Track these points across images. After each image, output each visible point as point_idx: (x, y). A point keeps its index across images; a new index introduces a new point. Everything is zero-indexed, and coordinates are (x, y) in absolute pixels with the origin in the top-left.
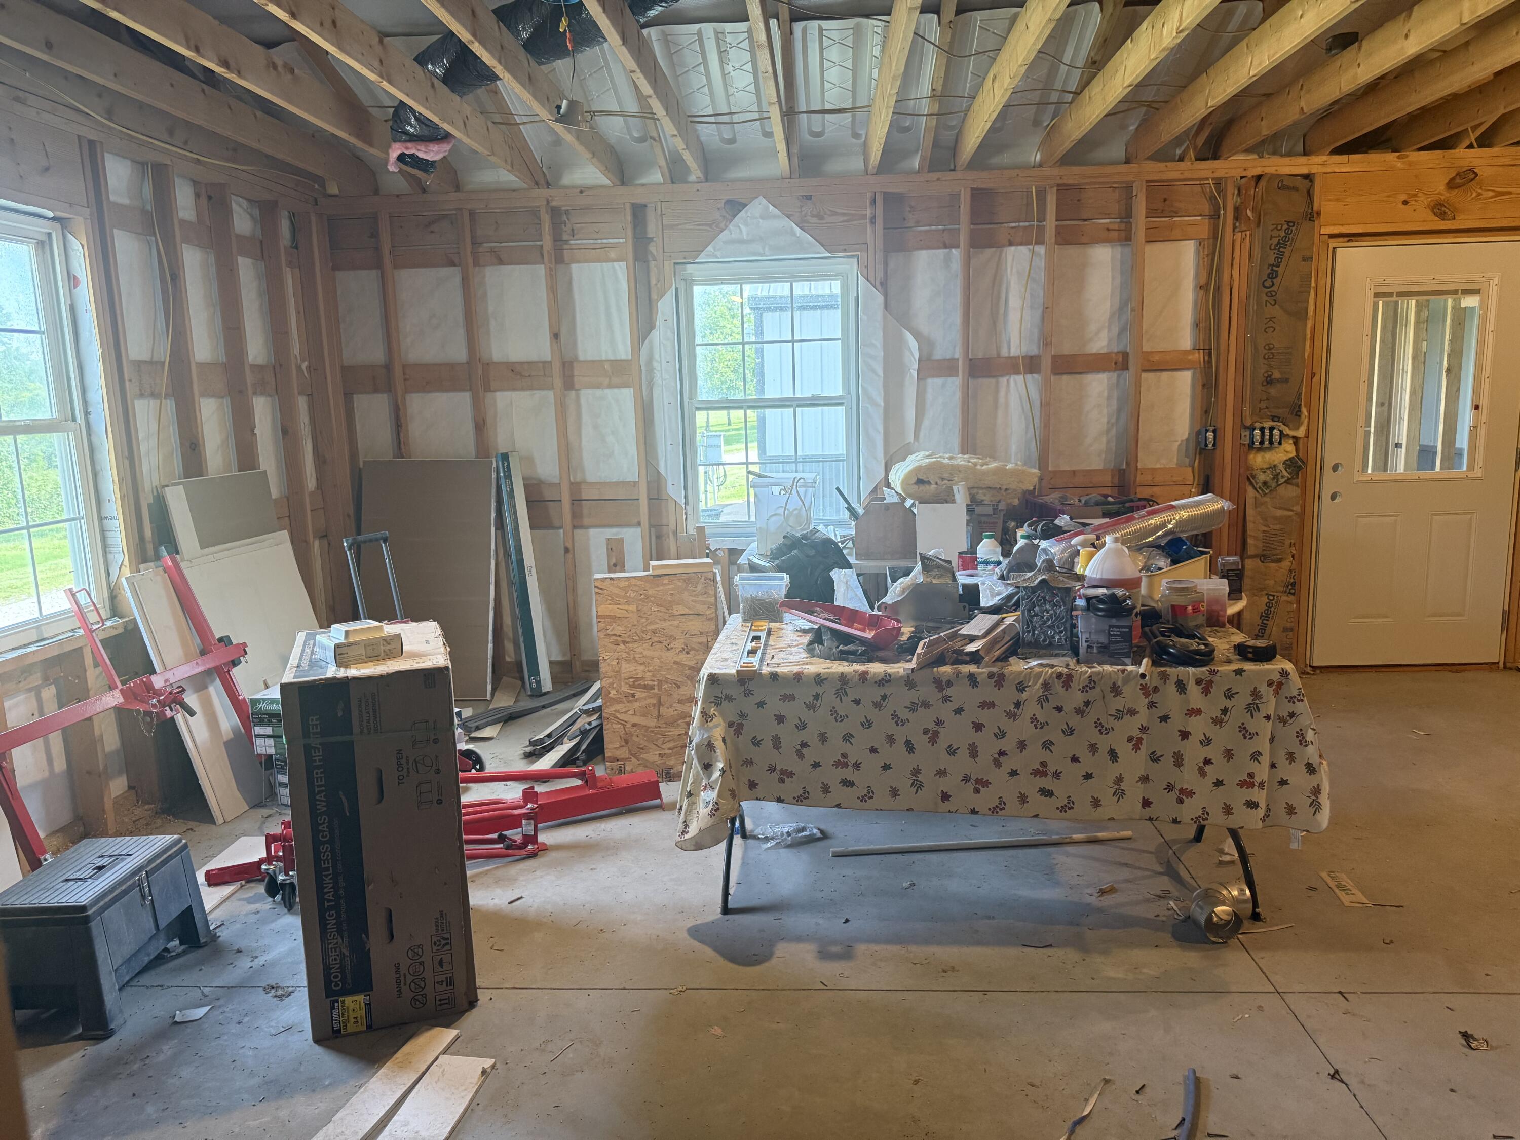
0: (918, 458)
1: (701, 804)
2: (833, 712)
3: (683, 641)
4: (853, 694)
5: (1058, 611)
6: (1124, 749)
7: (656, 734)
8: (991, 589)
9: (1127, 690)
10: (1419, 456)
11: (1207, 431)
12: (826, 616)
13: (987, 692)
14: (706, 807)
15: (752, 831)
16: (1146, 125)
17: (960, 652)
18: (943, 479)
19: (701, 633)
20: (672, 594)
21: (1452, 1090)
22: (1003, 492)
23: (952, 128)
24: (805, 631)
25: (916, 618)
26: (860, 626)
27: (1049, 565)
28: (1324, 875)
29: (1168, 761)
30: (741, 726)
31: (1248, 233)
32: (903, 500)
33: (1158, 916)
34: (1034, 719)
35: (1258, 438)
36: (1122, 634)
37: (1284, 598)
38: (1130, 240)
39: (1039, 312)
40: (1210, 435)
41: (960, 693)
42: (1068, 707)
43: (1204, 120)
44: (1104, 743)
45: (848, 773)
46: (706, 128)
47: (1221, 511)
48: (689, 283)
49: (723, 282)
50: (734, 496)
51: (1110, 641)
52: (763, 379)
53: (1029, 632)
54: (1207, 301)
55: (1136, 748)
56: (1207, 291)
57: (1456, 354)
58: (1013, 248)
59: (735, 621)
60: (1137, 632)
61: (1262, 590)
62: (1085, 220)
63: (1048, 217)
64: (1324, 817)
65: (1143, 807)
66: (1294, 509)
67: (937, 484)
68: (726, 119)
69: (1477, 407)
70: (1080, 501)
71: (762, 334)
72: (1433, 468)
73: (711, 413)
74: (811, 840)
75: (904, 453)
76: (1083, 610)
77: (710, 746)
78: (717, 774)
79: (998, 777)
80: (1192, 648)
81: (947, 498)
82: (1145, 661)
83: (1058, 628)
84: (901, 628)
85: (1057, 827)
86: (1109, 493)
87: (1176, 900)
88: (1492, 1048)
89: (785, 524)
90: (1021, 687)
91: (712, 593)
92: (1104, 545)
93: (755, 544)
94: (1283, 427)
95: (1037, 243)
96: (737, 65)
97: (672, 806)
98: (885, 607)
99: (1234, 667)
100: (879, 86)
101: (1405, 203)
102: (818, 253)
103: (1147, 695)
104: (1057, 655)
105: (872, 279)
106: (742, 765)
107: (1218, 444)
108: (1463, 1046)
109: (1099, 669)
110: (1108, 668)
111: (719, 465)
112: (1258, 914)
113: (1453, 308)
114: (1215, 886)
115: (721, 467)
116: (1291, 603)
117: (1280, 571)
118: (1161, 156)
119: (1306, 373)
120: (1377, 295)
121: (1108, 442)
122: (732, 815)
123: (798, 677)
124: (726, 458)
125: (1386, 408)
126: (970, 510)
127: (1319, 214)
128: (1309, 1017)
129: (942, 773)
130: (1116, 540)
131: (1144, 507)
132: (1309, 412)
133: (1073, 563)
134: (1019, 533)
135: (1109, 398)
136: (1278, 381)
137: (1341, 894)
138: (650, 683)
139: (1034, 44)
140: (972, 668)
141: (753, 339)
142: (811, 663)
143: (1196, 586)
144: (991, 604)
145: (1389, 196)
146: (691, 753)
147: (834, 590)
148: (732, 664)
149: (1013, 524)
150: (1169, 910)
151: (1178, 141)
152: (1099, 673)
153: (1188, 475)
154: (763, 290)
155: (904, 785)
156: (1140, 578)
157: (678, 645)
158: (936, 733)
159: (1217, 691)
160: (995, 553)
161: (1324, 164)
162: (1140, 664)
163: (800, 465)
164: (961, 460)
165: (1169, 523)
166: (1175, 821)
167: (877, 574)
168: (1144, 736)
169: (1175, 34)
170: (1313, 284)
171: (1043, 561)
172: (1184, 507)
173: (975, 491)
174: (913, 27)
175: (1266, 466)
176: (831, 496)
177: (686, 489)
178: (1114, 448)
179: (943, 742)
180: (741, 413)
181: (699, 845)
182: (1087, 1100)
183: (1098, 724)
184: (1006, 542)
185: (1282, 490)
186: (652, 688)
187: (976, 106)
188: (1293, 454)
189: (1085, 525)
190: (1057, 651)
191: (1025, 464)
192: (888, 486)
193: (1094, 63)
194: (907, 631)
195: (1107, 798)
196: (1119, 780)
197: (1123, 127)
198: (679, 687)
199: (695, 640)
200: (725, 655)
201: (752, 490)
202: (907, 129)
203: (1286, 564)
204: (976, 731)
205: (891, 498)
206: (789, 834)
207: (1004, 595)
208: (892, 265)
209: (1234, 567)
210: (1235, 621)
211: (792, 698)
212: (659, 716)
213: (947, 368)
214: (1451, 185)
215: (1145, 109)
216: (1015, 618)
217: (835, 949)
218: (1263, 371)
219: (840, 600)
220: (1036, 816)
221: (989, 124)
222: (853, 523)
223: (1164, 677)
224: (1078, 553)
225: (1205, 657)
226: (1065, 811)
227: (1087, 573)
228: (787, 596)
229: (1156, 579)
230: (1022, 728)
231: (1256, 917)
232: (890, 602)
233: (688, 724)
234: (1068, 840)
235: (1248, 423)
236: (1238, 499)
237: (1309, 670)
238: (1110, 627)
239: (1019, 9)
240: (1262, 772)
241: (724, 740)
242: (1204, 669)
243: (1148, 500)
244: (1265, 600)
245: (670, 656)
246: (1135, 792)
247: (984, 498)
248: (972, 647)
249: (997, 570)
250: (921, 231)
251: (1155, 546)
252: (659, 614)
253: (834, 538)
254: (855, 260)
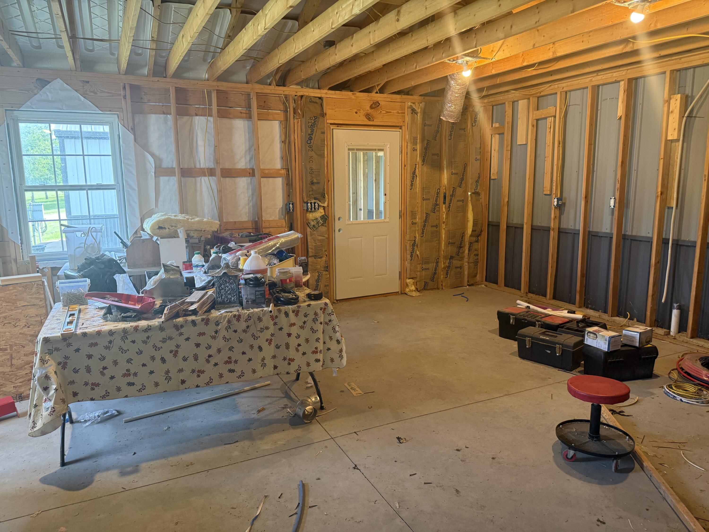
0: (158, 216)
1: (44, 410)
2: (120, 348)
3: (25, 321)
4: (130, 338)
5: (232, 286)
6: (265, 345)
7: (10, 375)
8: (200, 278)
9: (264, 319)
10: (368, 214)
11: (290, 204)
12: (113, 299)
13: (201, 328)
14: (47, 411)
15: (77, 419)
16: (254, 68)
17: (187, 310)
18: (172, 226)
19: (37, 315)
20: (16, 295)
21: (396, 461)
22: (203, 232)
23: (163, 57)
24: (102, 308)
25: (162, 296)
26: (132, 303)
27: (227, 266)
28: (346, 385)
29: (283, 347)
30: (65, 363)
31: (300, 120)
32: (152, 237)
33: (283, 417)
34: (224, 338)
35: (310, 207)
36: (261, 294)
37: (324, 273)
38: (251, 118)
39: (212, 148)
40: (291, 206)
41: (187, 331)
42: (240, 330)
43: (278, 68)
44: (256, 344)
45: (131, 379)
46: (22, 39)
47: (297, 238)
48: (16, 121)
49: (38, 122)
50: (52, 237)
51: (256, 298)
52: (67, 175)
53: (219, 297)
54: (286, 148)
55: (270, 344)
56: (285, 144)
57: (377, 174)
58: (198, 117)
59: (58, 306)
60: (267, 293)
61: (316, 270)
62: (231, 107)
63: (213, 104)
64: (344, 361)
65: (274, 369)
66: (325, 236)
67: (169, 229)
68: (34, 35)
69: (385, 195)
70: (239, 235)
71: (64, 150)
72: (373, 218)
73: (35, 193)
74: (112, 417)
75: (150, 214)
76: (243, 285)
77: (47, 377)
78: (52, 392)
79: (209, 368)
80: (290, 297)
81: (175, 235)
82: (271, 305)
83: (233, 294)
84: (155, 301)
85: (237, 386)
86: (251, 231)
87: (290, 408)
88: (407, 441)
89: (85, 252)
90: (217, 324)
91: (42, 292)
92: (250, 255)
93: (68, 264)
94: (319, 202)
95: (209, 116)
96: (39, 8)
97: (24, 414)
98: (146, 292)
99: (307, 303)
100: (123, 31)
101: (356, 113)
102: (95, 111)
103: (273, 320)
104: (233, 307)
105: (126, 125)
106: (68, 385)
107: (294, 209)
108: (398, 443)
109: (252, 311)
110: (256, 310)
111: (42, 221)
112: (323, 406)
113: (375, 156)
114: (305, 398)
115: (43, 222)
116: (327, 275)
117: (322, 262)
118: (261, 82)
119: (326, 180)
120: (349, 149)
121: (249, 209)
122: (64, 412)
123: (99, 333)
124: (46, 217)
125: (355, 195)
126: (187, 241)
127: (326, 114)
128: (344, 445)
129: (181, 371)
130: (256, 253)
131: (267, 237)
132: (328, 196)
133: (238, 264)
134: (212, 251)
135: (248, 189)
136: (316, 183)
137: (353, 392)
138: (4, 347)
139: (201, 23)
140: (193, 318)
141: (59, 153)
142: (106, 325)
143: (290, 271)
144: (201, 285)
145: (350, 109)
146: (35, 383)
147: (116, 286)
148: (58, 331)
149: (209, 247)
150: (287, 413)
151: (268, 76)
152: (252, 313)
153: (284, 223)
154: (63, 127)
155: (161, 380)
156: (267, 269)
157: (22, 323)
158: (177, 352)
159: (301, 314)
160: (201, 261)
161: (326, 94)
162: (269, 307)
163: (92, 221)
164: (181, 217)
165: (277, 244)
166: (288, 373)
167: (140, 275)
168: (273, 338)
169: (263, 30)
170: (326, 144)
171: (224, 264)
172: (283, 237)
173: (189, 232)
174: (140, 5)
175: (313, 219)
176: (111, 236)
177: (21, 235)
178: (252, 212)
179: (181, 355)
180: (54, 193)
181: (43, 432)
182: (258, 508)
183: (253, 335)
184: (206, 256)
185: (320, 228)
186: (6, 349)
187: (174, 48)
188: (324, 214)
189: (242, 246)
190: (233, 305)
191: (212, 219)
192: (143, 230)
193: (229, 36)
194: (158, 303)
195: (258, 367)
196: (263, 359)
197: (245, 67)
198: (24, 347)
199: (33, 319)
200: (53, 326)
201: (64, 235)
202: (140, 55)
203: (324, 259)
204: (197, 347)
205: (145, 236)
206: (99, 416)
207: (207, 281)
208: (136, 121)
209: (304, 262)
210: (306, 284)
211: (96, 344)
212: (12, 365)
213: (170, 172)
214: (371, 107)
215: (253, 60)
216: (212, 291)
217: (129, 469)
218: (309, 179)
219: (120, 290)
220: (227, 383)
221: (182, 58)
222: (125, 250)
223: (279, 311)
224: (239, 259)
225: (295, 301)
226: (241, 378)
227: (244, 268)
228: (89, 291)
229: (274, 268)
230: (219, 343)
231: (322, 408)
232: (148, 289)
233: (32, 367)
234: (242, 391)
235: (305, 200)
236: (304, 232)
237: (335, 301)
238: (256, 291)
239: (192, 6)
240: (320, 346)
241: (55, 372)
242: (295, 306)
243: (268, 234)
244: (317, 274)
245: (17, 330)
246: (270, 363)
247: (193, 235)
248: (192, 308)
249: (203, 269)
250: (150, 105)
251: (272, 254)
252: (8, 307)
253: (115, 258)
254: (116, 116)
